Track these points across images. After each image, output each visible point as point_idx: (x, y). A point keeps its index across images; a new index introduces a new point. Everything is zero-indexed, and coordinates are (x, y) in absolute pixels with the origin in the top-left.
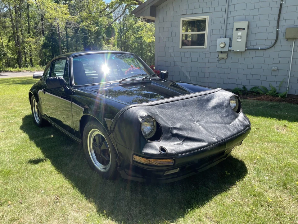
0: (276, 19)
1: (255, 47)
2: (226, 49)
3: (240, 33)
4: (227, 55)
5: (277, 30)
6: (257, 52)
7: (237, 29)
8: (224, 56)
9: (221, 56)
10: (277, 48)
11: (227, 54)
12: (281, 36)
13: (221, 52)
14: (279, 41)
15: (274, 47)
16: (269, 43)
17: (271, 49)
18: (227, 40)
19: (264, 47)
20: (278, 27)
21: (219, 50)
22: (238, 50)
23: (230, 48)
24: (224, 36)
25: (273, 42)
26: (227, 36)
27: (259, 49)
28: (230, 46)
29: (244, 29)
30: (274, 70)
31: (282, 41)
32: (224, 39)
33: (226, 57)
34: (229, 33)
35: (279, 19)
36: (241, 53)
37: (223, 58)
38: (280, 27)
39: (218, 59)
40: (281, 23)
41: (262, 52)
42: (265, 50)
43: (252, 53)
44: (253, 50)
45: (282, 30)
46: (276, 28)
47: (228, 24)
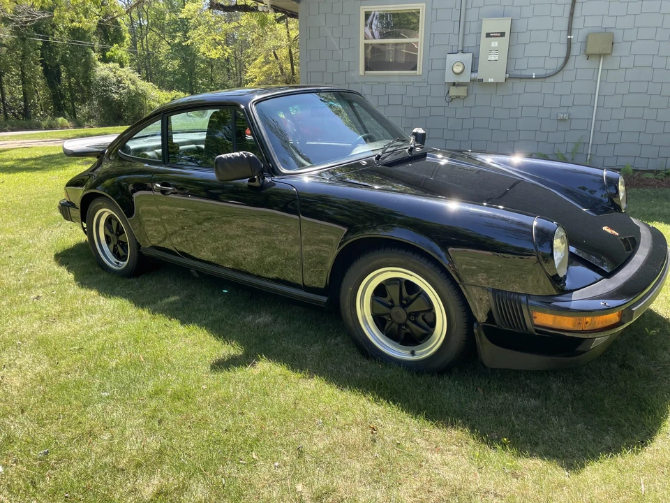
0: (567, 14)
1: (527, 73)
2: (466, 78)
3: (495, 43)
4: (468, 90)
5: (569, 37)
6: (529, 82)
7: (488, 35)
8: (461, 91)
9: (454, 92)
10: (568, 74)
11: (466, 88)
12: (576, 49)
13: (454, 84)
14: (572, 59)
15: (561, 72)
16: (553, 65)
17: (554, 77)
18: (468, 57)
19: (542, 72)
20: (570, 33)
21: (450, 78)
22: (491, 80)
23: (474, 76)
24: (460, 49)
25: (561, 61)
26: (466, 50)
27: (534, 77)
28: (474, 70)
29: (503, 35)
30: (563, 120)
31: (578, 60)
32: (460, 57)
33: (466, 95)
34: (470, 42)
35: (572, 14)
36: (497, 84)
37: (458, 97)
38: (573, 31)
39: (447, 98)
40: (577, 23)
41: (538, 83)
42: (544, 80)
43: (519, 86)
44: (520, 78)
45: (576, 37)
46: (566, 32)
47: (468, 24)
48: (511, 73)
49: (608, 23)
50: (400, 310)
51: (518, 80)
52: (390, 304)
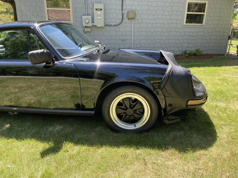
0: (121, 4)
1: (110, 24)
2: (90, 25)
3: (99, 12)
4: (91, 29)
5: (122, 12)
6: (112, 27)
7: (96, 9)
8: (89, 30)
9: (86, 30)
10: (123, 25)
11: (90, 28)
12: (125, 16)
13: (86, 27)
14: (124, 19)
15: (121, 24)
16: (119, 21)
17: (119, 25)
18: (90, 17)
19: (115, 24)
20: (122, 11)
21: (84, 25)
22: (99, 26)
23: (93, 24)
24: (86, 14)
25: (121, 20)
26: (88, 14)
27: (113, 25)
28: (93, 22)
29: (101, 10)
30: (124, 40)
31: (126, 20)
32: (87, 17)
33: (91, 31)
34: (90, 11)
35: (122, 4)
36: (101, 27)
37: (88, 32)
38: (123, 10)
39: (84, 32)
40: (124, 7)
41: (114, 27)
42: (116, 26)
43: (108, 28)
44: (109, 26)
45: (125, 12)
46: (121, 10)
47: (88, 5)
48: (106, 23)
49: (134, 8)
50: (131, 110)
51: (108, 26)
52: (125, 108)
